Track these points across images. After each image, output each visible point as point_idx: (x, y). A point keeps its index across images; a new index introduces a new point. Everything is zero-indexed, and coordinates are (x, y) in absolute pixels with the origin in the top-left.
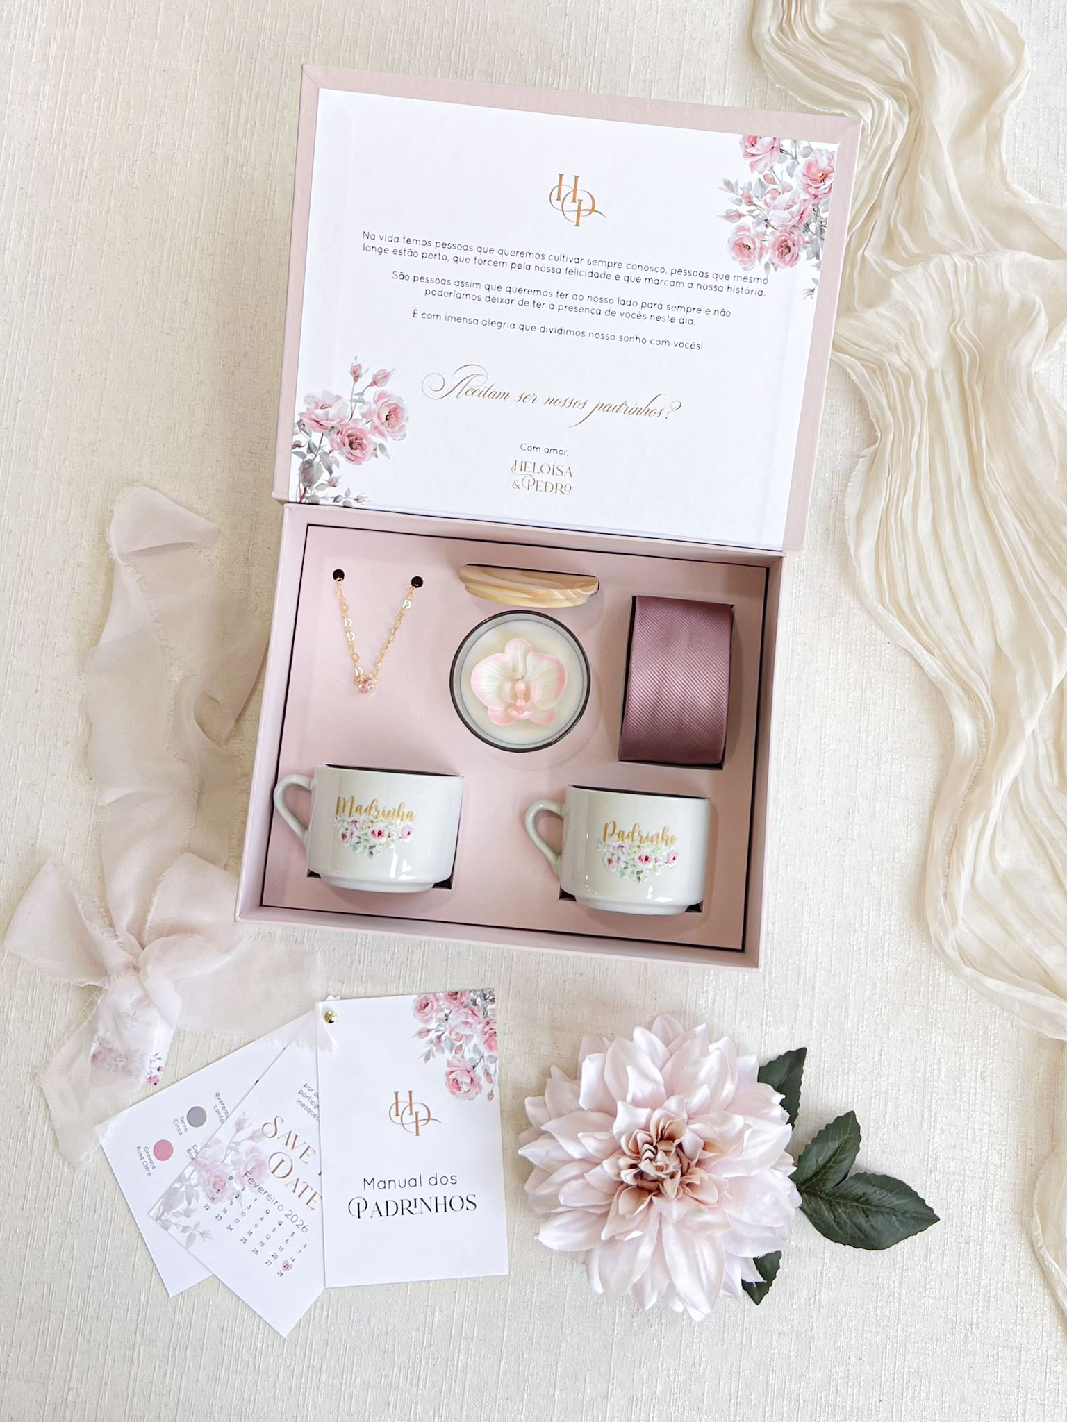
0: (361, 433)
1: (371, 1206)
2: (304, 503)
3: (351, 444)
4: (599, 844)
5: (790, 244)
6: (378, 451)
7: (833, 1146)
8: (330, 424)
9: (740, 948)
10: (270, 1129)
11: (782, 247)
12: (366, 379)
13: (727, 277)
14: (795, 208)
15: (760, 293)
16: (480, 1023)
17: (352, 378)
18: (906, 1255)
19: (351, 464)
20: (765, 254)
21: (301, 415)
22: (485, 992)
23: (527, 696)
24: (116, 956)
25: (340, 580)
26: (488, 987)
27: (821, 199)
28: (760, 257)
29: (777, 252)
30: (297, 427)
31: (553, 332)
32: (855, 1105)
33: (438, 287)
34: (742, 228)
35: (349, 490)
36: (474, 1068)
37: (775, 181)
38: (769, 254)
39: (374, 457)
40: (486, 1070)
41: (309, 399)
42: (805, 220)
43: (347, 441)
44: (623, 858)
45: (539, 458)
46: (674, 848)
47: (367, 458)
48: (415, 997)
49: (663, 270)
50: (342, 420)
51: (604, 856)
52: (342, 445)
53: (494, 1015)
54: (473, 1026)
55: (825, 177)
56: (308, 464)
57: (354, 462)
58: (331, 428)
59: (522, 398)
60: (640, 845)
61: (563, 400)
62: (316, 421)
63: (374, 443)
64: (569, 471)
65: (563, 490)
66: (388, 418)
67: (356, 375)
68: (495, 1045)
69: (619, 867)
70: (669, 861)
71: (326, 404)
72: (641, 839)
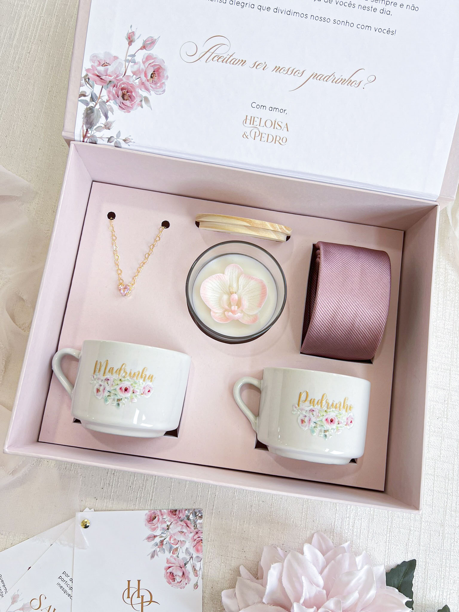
0: (131, 87)
2: (85, 142)
3: (123, 96)
4: (295, 409)
6: (143, 102)
8: (108, 79)
9: (383, 491)
10: (36, 603)
12: (138, 43)
16: (191, 532)
17: (127, 42)
19: (122, 111)
21: (88, 70)
22: (196, 510)
23: (239, 304)
25: (112, 220)
26: (198, 507)
30: (84, 80)
31: (283, 12)
35: (119, 133)
36: (185, 565)
39: (140, 107)
40: (194, 566)
41: (94, 58)
43: (120, 93)
44: (313, 419)
45: (265, 114)
46: (351, 414)
47: (134, 108)
48: (147, 512)
50: (117, 76)
51: (298, 419)
52: (117, 97)
53: (202, 528)
54: (186, 535)
56: (90, 110)
57: (125, 110)
58: (109, 82)
59: (256, 65)
60: (327, 410)
61: (287, 68)
62: (98, 76)
63: (141, 96)
64: (286, 126)
65: (281, 141)
66: (152, 75)
67: (130, 40)
68: (202, 549)
69: (310, 426)
70: (348, 424)
71: (106, 63)
72: (328, 405)
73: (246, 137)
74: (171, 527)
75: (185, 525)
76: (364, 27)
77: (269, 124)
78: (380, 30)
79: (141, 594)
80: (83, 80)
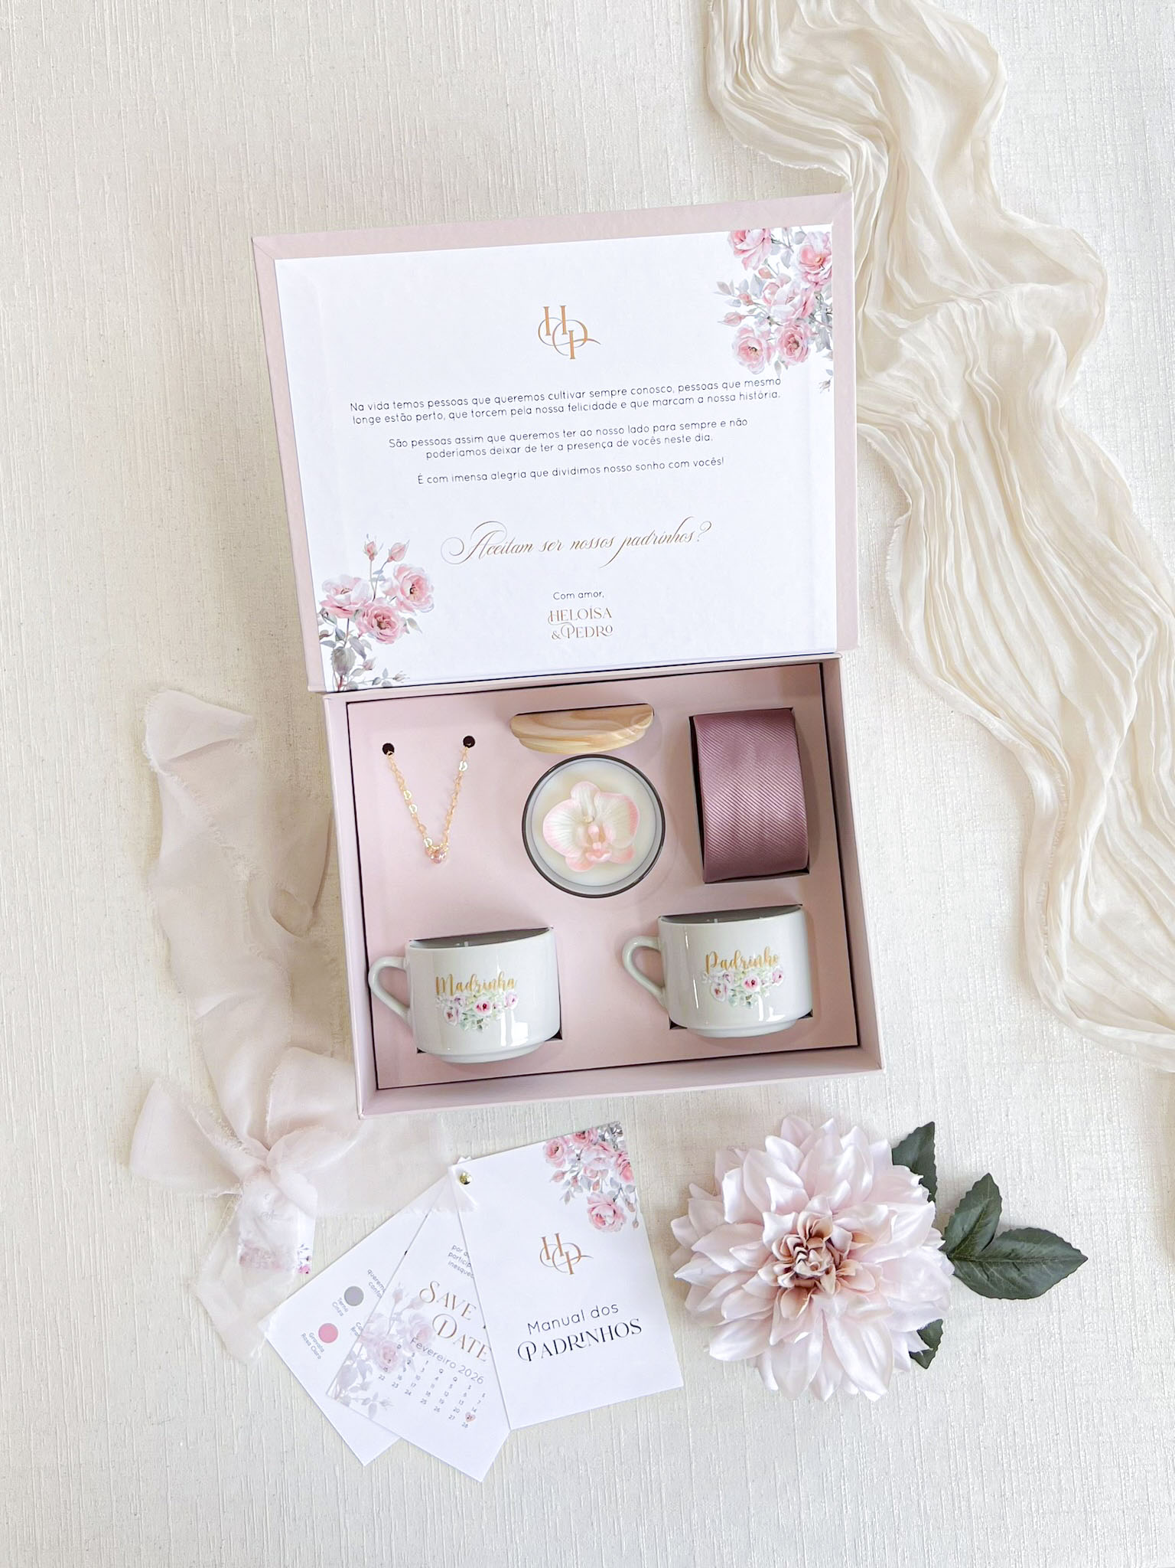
0: (388, 611)
1: (540, 1347)
2: (343, 692)
3: (379, 624)
4: (704, 977)
5: (797, 337)
6: (408, 627)
7: (976, 1212)
8: (354, 608)
9: (856, 1044)
10: (427, 1295)
11: (790, 343)
12: (382, 555)
13: (738, 384)
14: (797, 299)
15: (775, 395)
16: (612, 1157)
17: (368, 558)
18: (1060, 1298)
19: (383, 645)
20: (773, 354)
21: (322, 603)
22: (611, 1126)
23: (602, 837)
24: (243, 1161)
25: (391, 754)
26: (613, 1121)
27: (822, 285)
28: (769, 357)
29: (785, 349)
31: (567, 473)
32: (990, 1168)
33: (439, 448)
34: (745, 330)
35: (386, 670)
36: (614, 1201)
37: (771, 275)
38: (777, 352)
39: (405, 633)
40: (626, 1200)
41: (327, 586)
42: (810, 311)
43: (374, 622)
44: (730, 987)
45: (575, 604)
46: (778, 967)
47: (399, 634)
48: (544, 1143)
49: (669, 389)
50: (365, 602)
51: (710, 990)
52: (371, 628)
53: (625, 1147)
54: (606, 1160)
55: (823, 261)
56: (339, 652)
57: (386, 642)
58: (355, 612)
59: (547, 547)
60: (744, 971)
61: (589, 541)
62: (339, 607)
63: (403, 619)
64: (607, 612)
65: (604, 632)
66: (412, 591)
67: (371, 554)
68: (631, 1175)
69: (728, 996)
70: (775, 980)
71: (346, 588)
72: (744, 965)
74: (582, 1155)
75: (601, 1148)
76: (678, 465)
77: (583, 614)
78: (701, 463)
79: (564, 1251)
80: (320, 617)
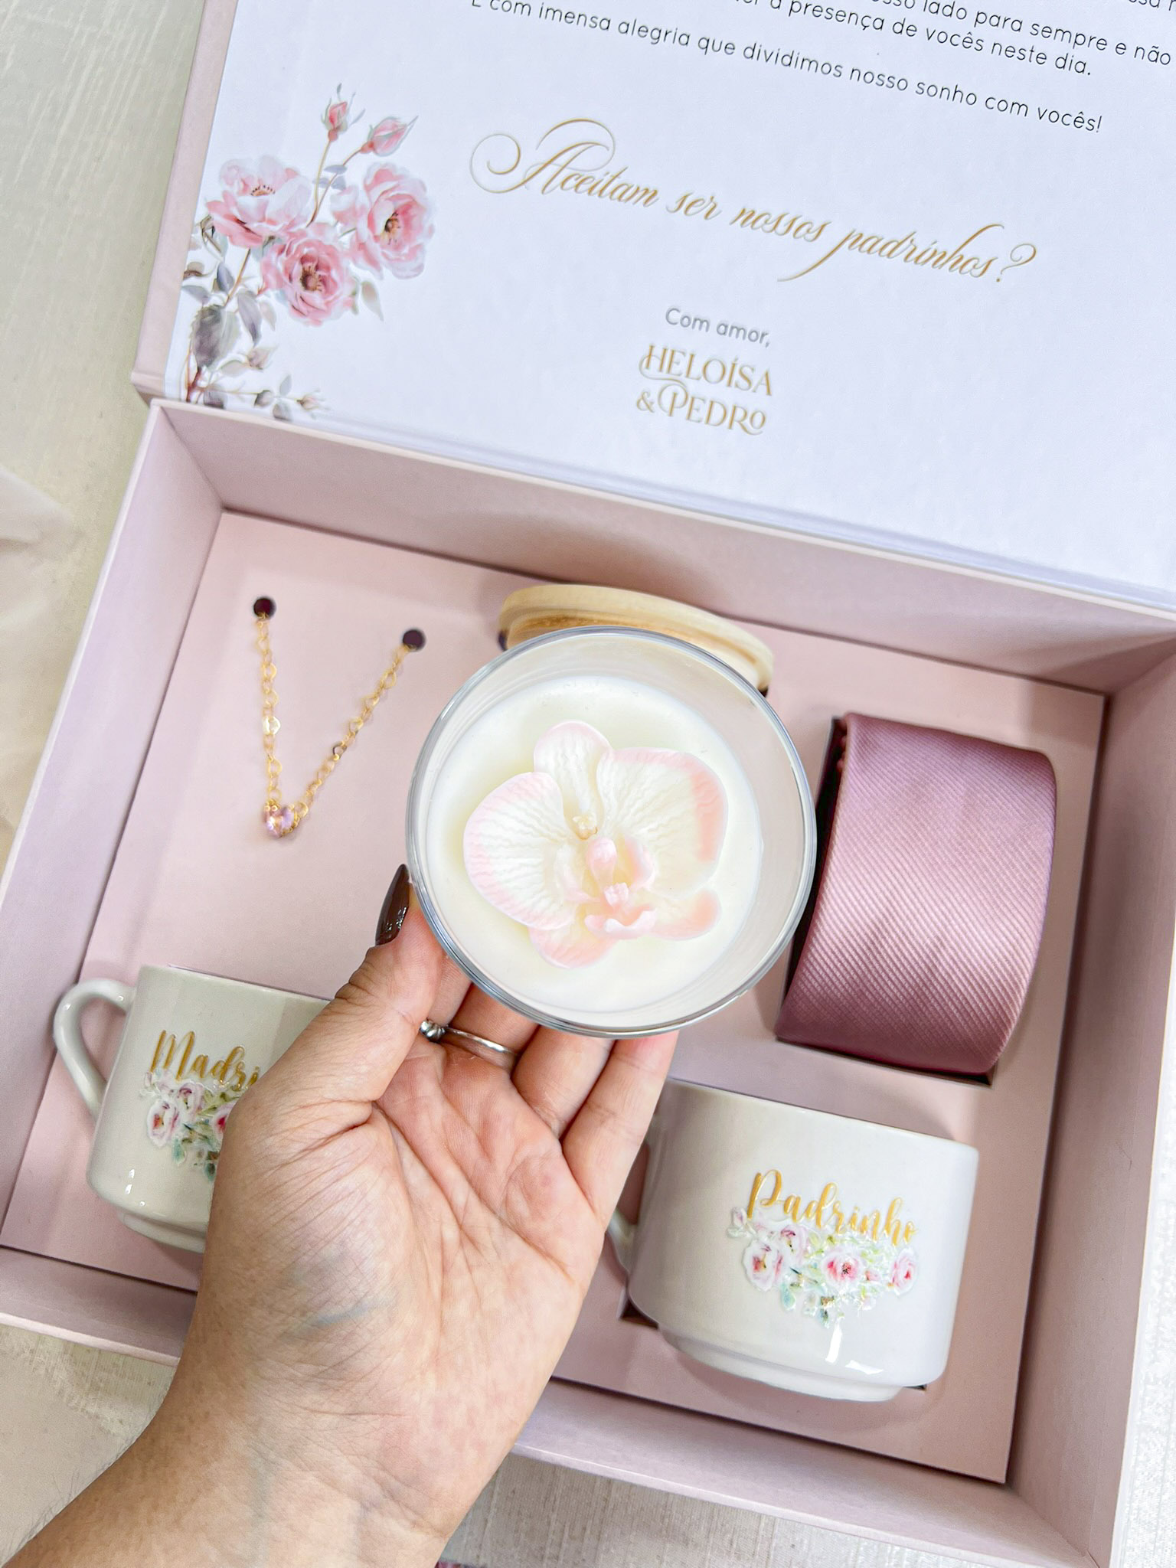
0: (330, 254)
3: (305, 278)
6: (360, 300)
8: (267, 230)
9: (1002, 1478)
12: (355, 135)
17: (324, 131)
19: (299, 321)
21: (212, 205)
25: (266, 618)
30: (200, 231)
31: (772, 59)
35: (288, 380)
39: (350, 311)
41: (231, 171)
43: (297, 270)
44: (791, 1261)
45: (704, 344)
46: (909, 1251)
47: (335, 311)
50: (292, 224)
51: (744, 1253)
52: (288, 280)
56: (211, 314)
57: (307, 319)
58: (267, 240)
59: (685, 204)
60: (834, 1236)
61: (774, 216)
62: (239, 222)
63: (354, 280)
64: (764, 382)
65: (747, 422)
66: (390, 225)
67: (335, 124)
69: (780, 1281)
70: (896, 1280)
71: (264, 187)
73: (645, 407)
76: (1005, 105)
77: (714, 371)
78: (1055, 116)
80: (197, 232)
